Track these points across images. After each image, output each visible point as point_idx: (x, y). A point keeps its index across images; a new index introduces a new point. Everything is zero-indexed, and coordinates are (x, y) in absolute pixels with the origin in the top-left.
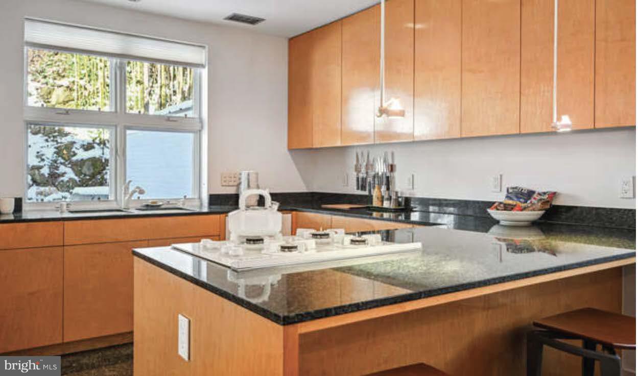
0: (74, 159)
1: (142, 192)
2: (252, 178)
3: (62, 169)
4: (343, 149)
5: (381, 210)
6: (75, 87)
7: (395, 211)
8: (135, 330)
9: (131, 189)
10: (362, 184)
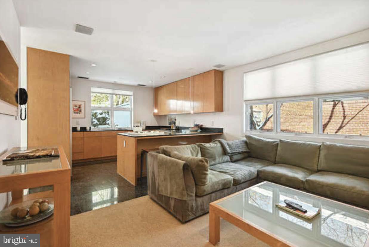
0: (97, 117)
1: (118, 125)
2: (144, 122)
3: (94, 120)
4: (165, 116)
5: (173, 129)
6: (97, 96)
7: (175, 130)
8: (118, 155)
9: (115, 125)
10: (170, 124)
